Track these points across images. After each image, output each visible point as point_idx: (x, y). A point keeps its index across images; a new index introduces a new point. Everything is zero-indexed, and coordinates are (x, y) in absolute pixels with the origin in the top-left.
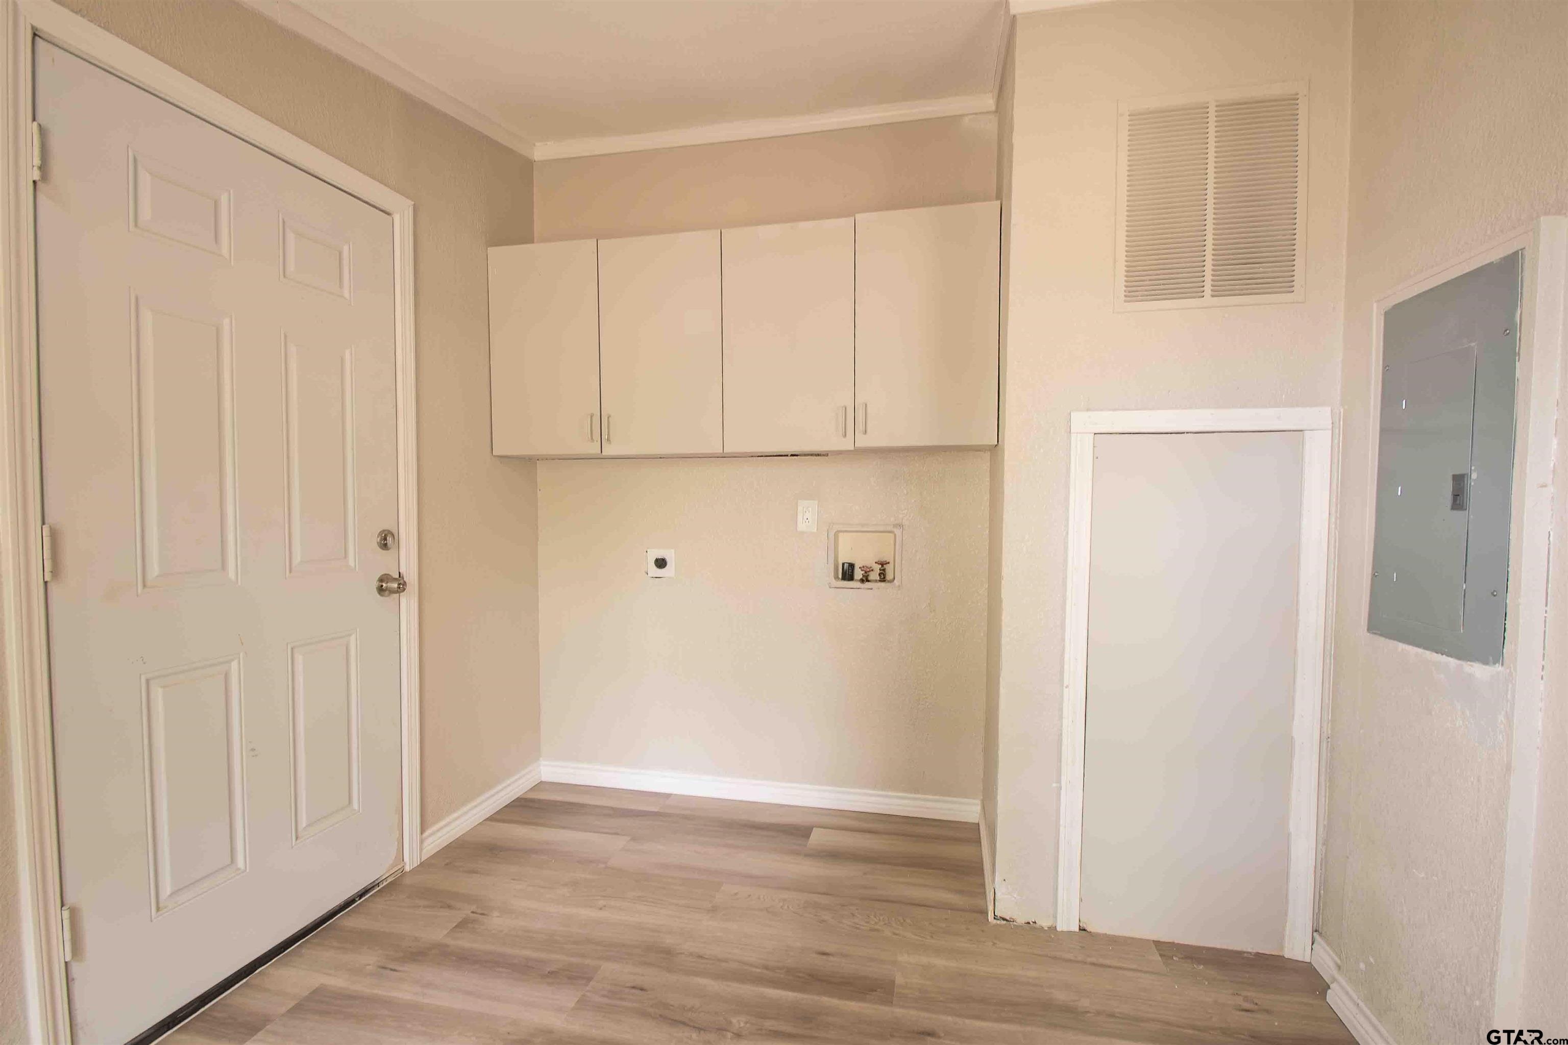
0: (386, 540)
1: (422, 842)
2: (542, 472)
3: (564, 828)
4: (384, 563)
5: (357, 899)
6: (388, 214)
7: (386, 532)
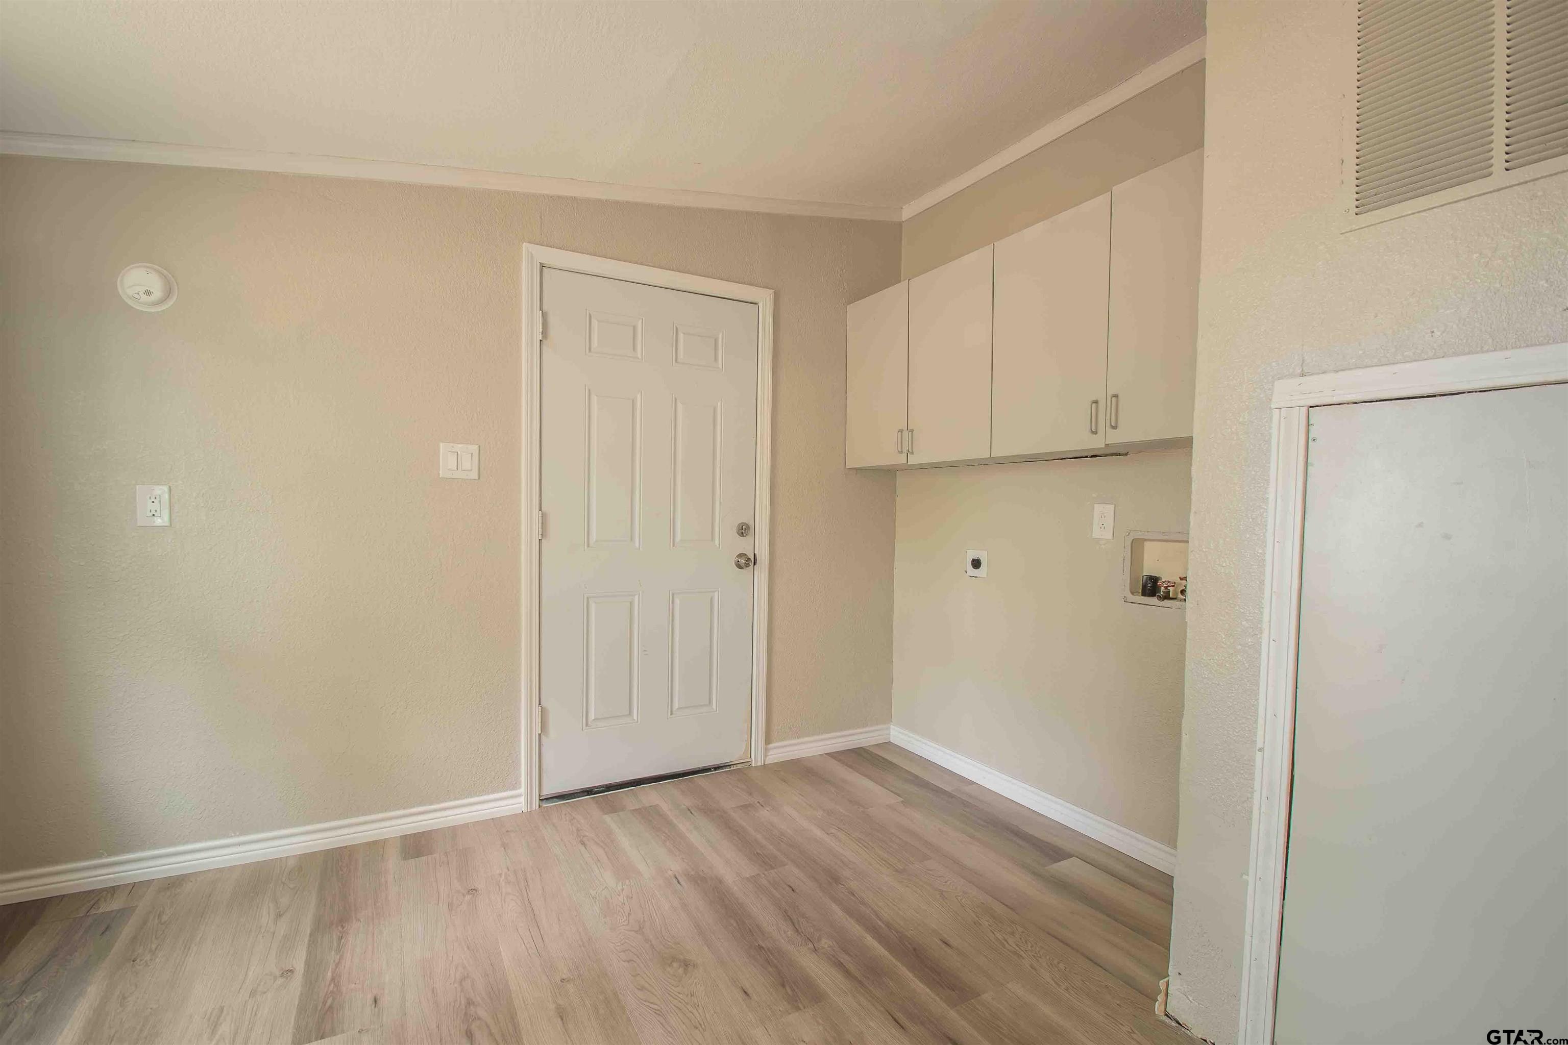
0: (744, 530)
1: (766, 750)
2: (901, 480)
3: (865, 776)
4: (744, 545)
5: (712, 770)
6: (756, 304)
7: (742, 524)
